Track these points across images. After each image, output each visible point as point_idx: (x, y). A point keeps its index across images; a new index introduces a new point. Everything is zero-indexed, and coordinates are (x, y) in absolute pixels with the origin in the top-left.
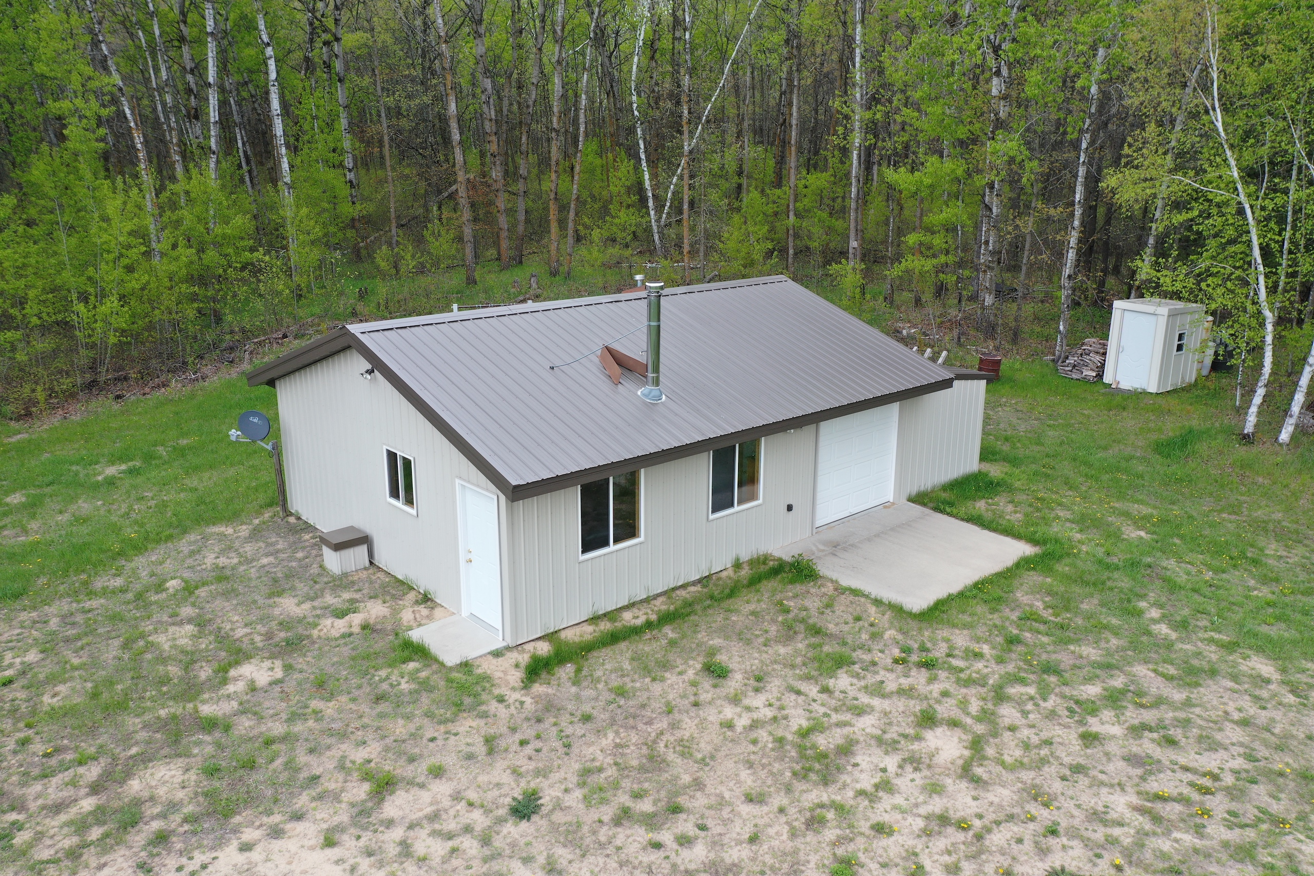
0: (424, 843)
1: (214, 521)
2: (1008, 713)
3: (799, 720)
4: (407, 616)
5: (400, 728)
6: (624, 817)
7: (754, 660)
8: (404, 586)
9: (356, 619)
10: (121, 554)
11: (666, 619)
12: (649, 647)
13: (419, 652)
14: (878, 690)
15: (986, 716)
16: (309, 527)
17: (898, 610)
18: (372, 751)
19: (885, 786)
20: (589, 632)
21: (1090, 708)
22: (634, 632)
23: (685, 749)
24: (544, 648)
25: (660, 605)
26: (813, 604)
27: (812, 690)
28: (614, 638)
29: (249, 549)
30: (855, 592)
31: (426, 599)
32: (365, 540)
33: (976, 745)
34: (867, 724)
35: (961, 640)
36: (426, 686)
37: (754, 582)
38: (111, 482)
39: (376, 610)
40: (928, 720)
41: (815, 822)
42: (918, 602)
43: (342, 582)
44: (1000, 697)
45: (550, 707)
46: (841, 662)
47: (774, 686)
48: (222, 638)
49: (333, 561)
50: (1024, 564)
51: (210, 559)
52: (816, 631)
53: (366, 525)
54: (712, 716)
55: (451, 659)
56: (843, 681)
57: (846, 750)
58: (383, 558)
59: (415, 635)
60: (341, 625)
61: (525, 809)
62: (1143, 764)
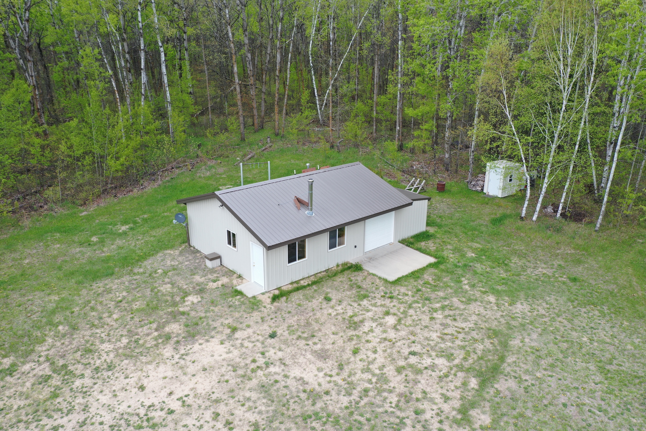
0: (246, 344)
1: (166, 249)
2: (411, 312)
3: (350, 313)
4: (235, 282)
5: (237, 315)
6: (299, 338)
7: (339, 296)
8: (233, 272)
9: (220, 283)
10: (138, 261)
11: (314, 283)
12: (308, 292)
13: (240, 293)
14: (375, 305)
15: (405, 313)
16: (198, 251)
17: (386, 281)
18: (230, 321)
19: (371, 331)
20: (290, 287)
21: (436, 310)
22: (304, 287)
23: (317, 321)
24: (277, 292)
25: (313, 279)
26: (360, 278)
27: (355, 305)
28: (298, 289)
29: (180, 259)
30: (374, 275)
31: (240, 277)
32: (219, 257)
33: (399, 320)
34: (370, 314)
35: (403, 290)
36: (243, 303)
37: (342, 271)
38: (125, 233)
39: (225, 280)
40: (387, 313)
41: (350, 339)
42: (392, 278)
43: (213, 271)
44: (410, 307)
45: (279, 309)
46: (365, 297)
47: (344, 303)
48: (180, 289)
49: (209, 264)
50: (430, 265)
51: (169, 263)
52: (359, 287)
53: (220, 253)
54: (325, 312)
55: (250, 295)
56: (365, 302)
57: (362, 322)
58: (225, 263)
59: (239, 288)
60: (215, 285)
61: (273, 336)
62: (445, 326)
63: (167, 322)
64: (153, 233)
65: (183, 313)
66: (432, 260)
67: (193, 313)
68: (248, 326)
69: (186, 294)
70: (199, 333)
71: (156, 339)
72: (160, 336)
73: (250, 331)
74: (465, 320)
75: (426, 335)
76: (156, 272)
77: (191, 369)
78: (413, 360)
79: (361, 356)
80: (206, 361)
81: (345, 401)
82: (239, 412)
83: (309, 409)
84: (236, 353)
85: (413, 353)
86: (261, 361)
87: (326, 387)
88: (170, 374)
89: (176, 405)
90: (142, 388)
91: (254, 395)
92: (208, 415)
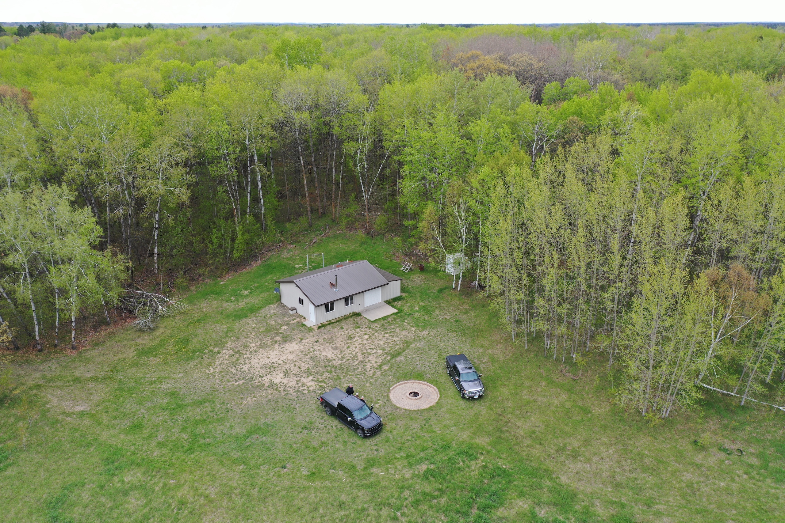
0: (306, 344)
1: (270, 304)
2: (376, 334)
3: (350, 334)
4: (302, 320)
5: (303, 334)
6: (327, 342)
7: (348, 327)
8: (302, 316)
9: (296, 321)
10: (257, 310)
11: (338, 321)
12: (334, 325)
13: (305, 325)
14: (362, 331)
15: (373, 334)
16: (285, 306)
17: (370, 321)
18: (300, 336)
19: (357, 341)
20: (327, 323)
21: (387, 333)
22: (333, 323)
23: (335, 337)
24: (320, 325)
25: (337, 319)
26: (358, 319)
27: (353, 331)
28: (330, 324)
29: (277, 309)
30: (365, 318)
31: (305, 318)
32: (296, 309)
33: (370, 337)
34: (358, 334)
35: (376, 325)
36: (305, 329)
37: (352, 316)
38: (247, 295)
39: (298, 320)
40: (366, 334)
41: (347, 343)
42: (372, 319)
43: (292, 315)
44: (376, 332)
45: (321, 332)
46: (358, 327)
47: (349, 330)
48: (278, 323)
49: (291, 312)
50: (394, 314)
51: (272, 311)
52: (357, 323)
53: (296, 307)
54: (340, 333)
55: (309, 326)
56: (358, 330)
57: (354, 337)
58: (298, 312)
59: (304, 323)
60: (293, 322)
61: (317, 342)
62: (387, 339)
63: (275, 336)
64: (262, 295)
65: (281, 333)
66: (395, 311)
67: (285, 333)
68: (307, 338)
69: (281, 325)
70: (288, 340)
71: (271, 342)
72: (272, 341)
73: (308, 340)
74: (397, 337)
75: (378, 342)
76: (267, 316)
77: (286, 352)
78: (369, 351)
79: (350, 349)
80: (291, 350)
81: (340, 362)
82: (303, 364)
83: (327, 364)
84: (302, 347)
85: (371, 349)
86: (311, 350)
87: (334, 358)
88: (278, 353)
89: (281, 362)
90: (269, 358)
91: (308, 360)
92: (292, 365)
